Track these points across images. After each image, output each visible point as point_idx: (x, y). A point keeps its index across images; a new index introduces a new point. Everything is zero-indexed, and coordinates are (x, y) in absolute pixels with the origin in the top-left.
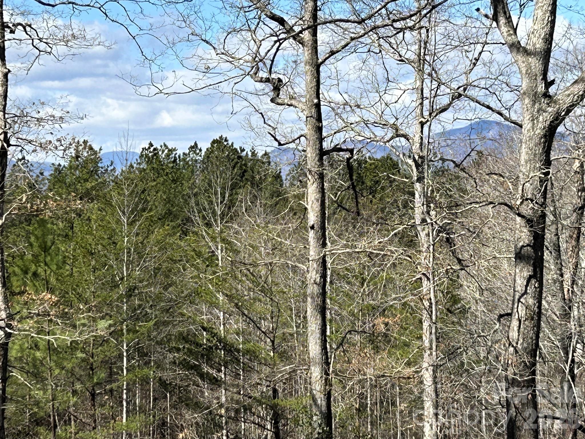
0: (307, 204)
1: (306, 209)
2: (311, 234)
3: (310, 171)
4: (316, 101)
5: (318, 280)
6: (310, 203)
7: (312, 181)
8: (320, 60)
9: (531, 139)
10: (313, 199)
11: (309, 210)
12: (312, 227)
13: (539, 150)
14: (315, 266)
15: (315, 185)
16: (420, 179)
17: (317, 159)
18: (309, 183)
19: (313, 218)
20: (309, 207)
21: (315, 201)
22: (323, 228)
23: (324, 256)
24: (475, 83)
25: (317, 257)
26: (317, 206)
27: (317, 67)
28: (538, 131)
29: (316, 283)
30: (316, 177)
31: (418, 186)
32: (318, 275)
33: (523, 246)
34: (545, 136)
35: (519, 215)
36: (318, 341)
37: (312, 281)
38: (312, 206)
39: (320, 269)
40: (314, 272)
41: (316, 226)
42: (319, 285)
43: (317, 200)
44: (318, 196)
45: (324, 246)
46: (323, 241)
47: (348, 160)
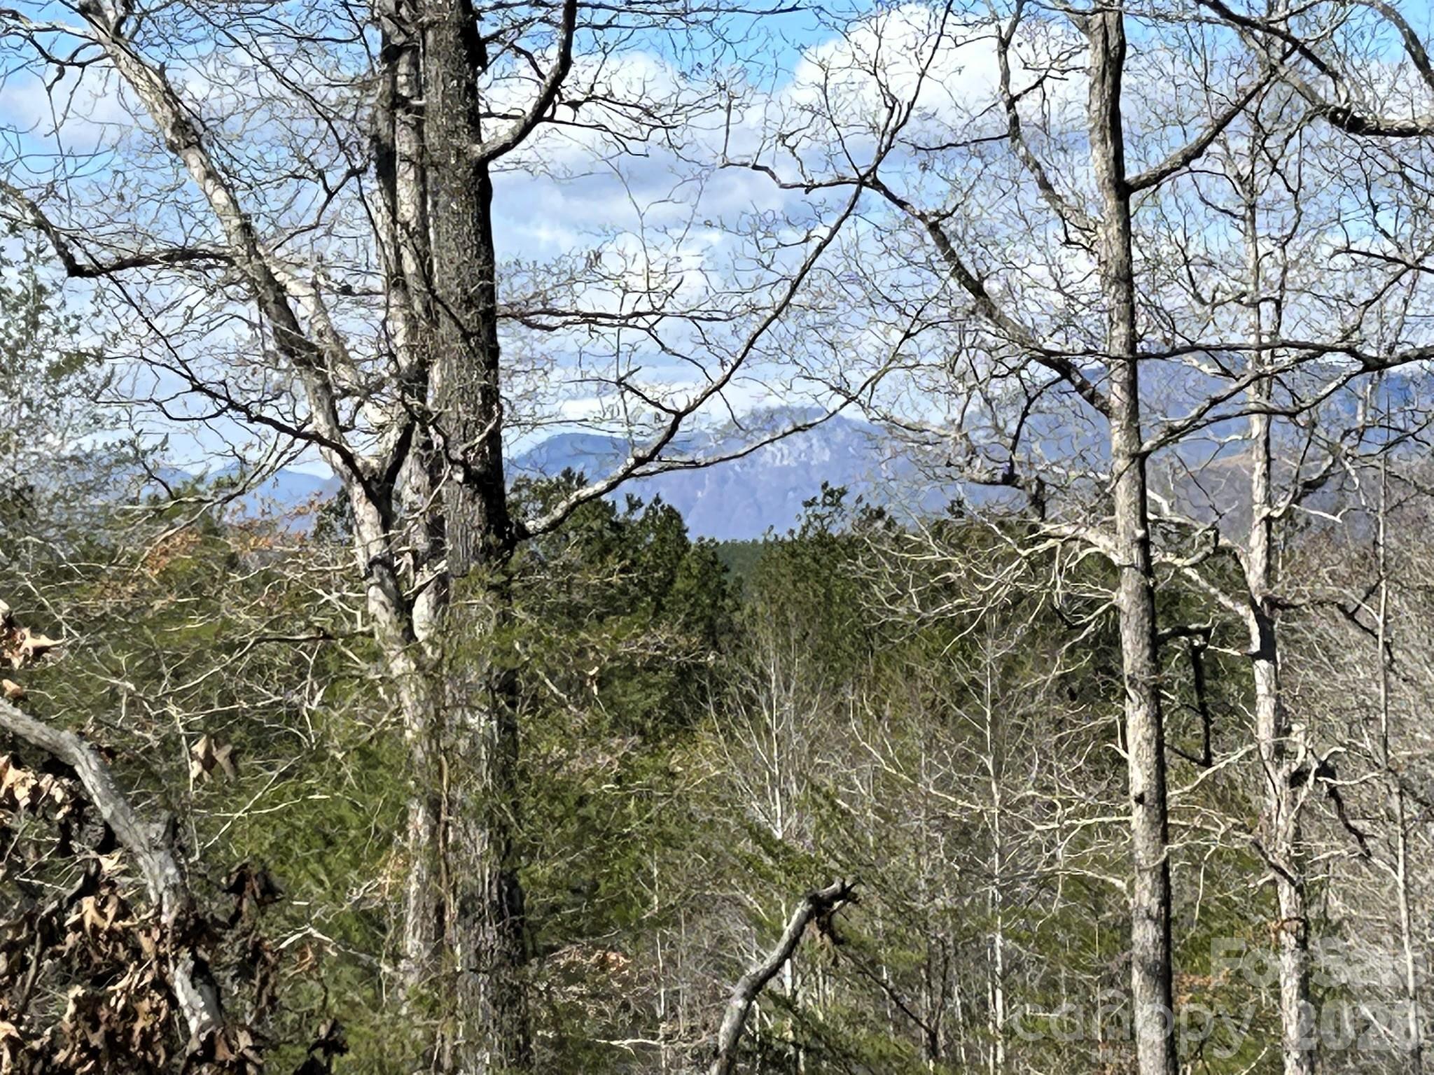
0: (1125, 750)
1: (1122, 761)
2: (1138, 813)
3: (1131, 679)
4: (1140, 533)
5: (1155, 910)
6: (1132, 747)
7: (1136, 701)
10: (1139, 738)
11: (1131, 764)
12: (1140, 799)
14: (1148, 879)
15: (1143, 709)
16: (1267, 652)
17: (1147, 652)
18: (1129, 706)
19: (1139, 779)
20: (1130, 757)
21: (1144, 744)
22: (1162, 801)
23: (1166, 863)
25: (1153, 864)
26: (1148, 754)
29: (1150, 917)
30: (1146, 693)
31: (1262, 666)
32: (1155, 900)
37: (1143, 913)
38: (1137, 756)
39: (1159, 886)
40: (1147, 894)
41: (1147, 797)
42: (1156, 921)
43: (1149, 742)
44: (1150, 732)
45: (1165, 838)
46: (1163, 829)
47: (1197, 652)
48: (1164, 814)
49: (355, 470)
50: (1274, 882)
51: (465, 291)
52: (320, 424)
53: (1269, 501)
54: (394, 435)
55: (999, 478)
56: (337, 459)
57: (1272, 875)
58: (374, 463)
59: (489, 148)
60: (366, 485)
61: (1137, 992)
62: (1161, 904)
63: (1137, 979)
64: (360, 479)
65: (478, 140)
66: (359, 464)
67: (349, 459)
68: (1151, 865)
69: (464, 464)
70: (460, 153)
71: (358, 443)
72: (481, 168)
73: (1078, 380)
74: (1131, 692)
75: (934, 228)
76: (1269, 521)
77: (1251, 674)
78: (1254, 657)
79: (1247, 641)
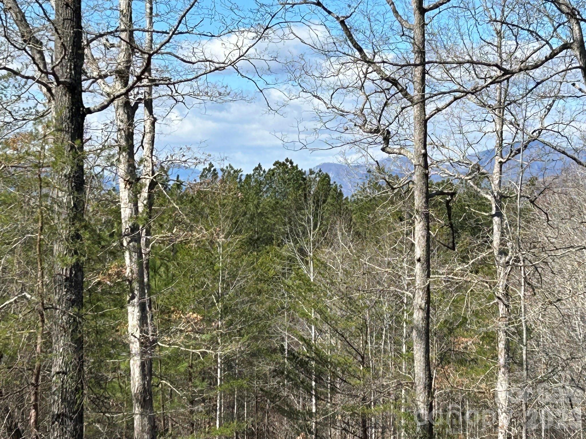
0: (414, 240)
1: (413, 244)
2: (418, 265)
3: (417, 211)
4: (423, 151)
5: (423, 306)
6: (417, 239)
7: (419, 220)
8: (427, 116)
10: (420, 235)
11: (416, 246)
12: (419, 260)
14: (421, 293)
15: (422, 223)
16: (499, 214)
17: (424, 200)
18: (416, 222)
19: (419, 252)
20: (416, 243)
21: (421, 238)
22: (428, 261)
23: (429, 286)
24: (549, 128)
25: (422, 287)
26: (423, 242)
27: (426, 121)
29: (421, 309)
30: (423, 216)
31: (496, 219)
32: (423, 302)
36: (422, 359)
37: (418, 307)
38: (418, 242)
39: (425, 296)
40: (420, 299)
41: (421, 259)
42: (423, 310)
43: (423, 237)
44: (424, 233)
45: (428, 276)
46: (428, 272)
47: (448, 202)
48: (428, 266)
50: (497, 303)
53: (501, 155)
57: (496, 300)
61: (414, 339)
62: (426, 303)
63: (415, 333)
73: (400, 88)
74: (417, 217)
75: (342, 23)
76: (501, 163)
77: (491, 222)
78: (493, 216)
79: (491, 209)
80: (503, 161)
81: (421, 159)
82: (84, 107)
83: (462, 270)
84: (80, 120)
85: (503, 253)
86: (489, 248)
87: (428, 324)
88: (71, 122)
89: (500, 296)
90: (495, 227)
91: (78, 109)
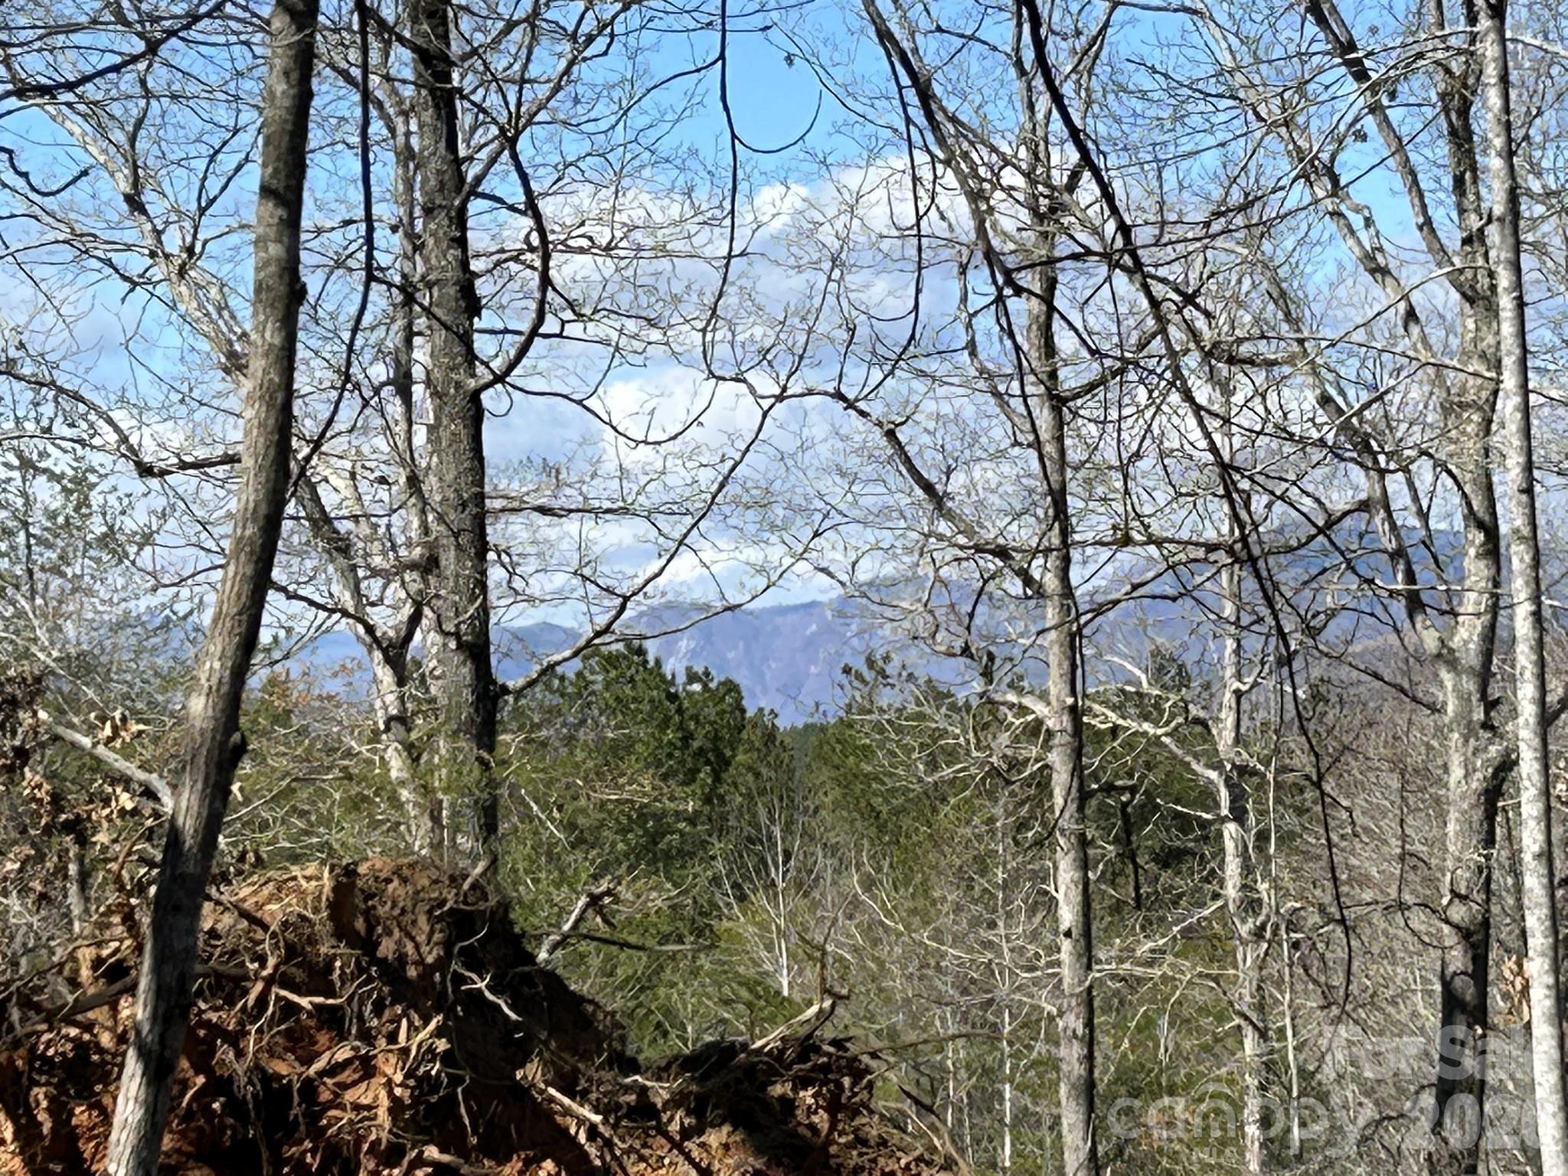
0: (1056, 890)
1: (1053, 899)
2: (1066, 945)
3: (1062, 829)
4: (1070, 701)
5: (1080, 1032)
6: (1062, 889)
7: (1065, 849)
9: (1463, 797)
10: (1068, 881)
11: (1061, 903)
12: (1068, 934)
13: (1478, 814)
14: (1074, 1004)
15: (1072, 855)
16: (1236, 814)
17: (1075, 805)
18: (1060, 854)
19: (1068, 915)
20: (1060, 896)
21: (1072, 886)
22: (1087, 934)
23: (1090, 989)
26: (1076, 895)
28: (1474, 785)
29: (1075, 1037)
30: (1074, 840)
31: (1231, 829)
32: (1080, 1022)
33: (1455, 974)
34: (1487, 791)
35: (1447, 921)
37: (1069, 1033)
38: (1066, 895)
39: (1084, 1010)
40: (1073, 1017)
41: (1073, 931)
42: (1082, 1040)
43: (1076, 884)
44: (1077, 875)
45: (1089, 968)
46: (1087, 958)
47: (1125, 805)
48: (1089, 947)
49: (376, 640)
50: (1239, 1027)
51: (461, 497)
52: (348, 601)
53: (1239, 676)
54: (408, 610)
55: (958, 651)
56: (361, 629)
57: (1237, 1021)
58: (391, 633)
59: (482, 382)
60: (385, 652)
61: (1064, 1101)
62: (1086, 1026)
63: (1063, 1089)
64: (380, 646)
65: (473, 375)
66: (379, 634)
67: (370, 629)
68: (1078, 990)
69: (457, 635)
70: (458, 385)
71: (378, 616)
72: (475, 397)
74: (1062, 842)
75: (891, 434)
76: (1238, 694)
77: (1220, 835)
78: (1223, 820)
79: (1218, 805)
80: (1244, 688)
81: (1066, 719)
82: (494, 682)
83: (1153, 951)
84: (489, 706)
85: (1251, 904)
86: (1216, 896)
87: (1091, 1071)
88: (477, 710)
89: (1245, 1009)
90: (1229, 846)
91: (486, 689)
